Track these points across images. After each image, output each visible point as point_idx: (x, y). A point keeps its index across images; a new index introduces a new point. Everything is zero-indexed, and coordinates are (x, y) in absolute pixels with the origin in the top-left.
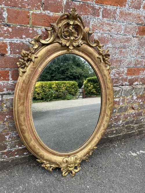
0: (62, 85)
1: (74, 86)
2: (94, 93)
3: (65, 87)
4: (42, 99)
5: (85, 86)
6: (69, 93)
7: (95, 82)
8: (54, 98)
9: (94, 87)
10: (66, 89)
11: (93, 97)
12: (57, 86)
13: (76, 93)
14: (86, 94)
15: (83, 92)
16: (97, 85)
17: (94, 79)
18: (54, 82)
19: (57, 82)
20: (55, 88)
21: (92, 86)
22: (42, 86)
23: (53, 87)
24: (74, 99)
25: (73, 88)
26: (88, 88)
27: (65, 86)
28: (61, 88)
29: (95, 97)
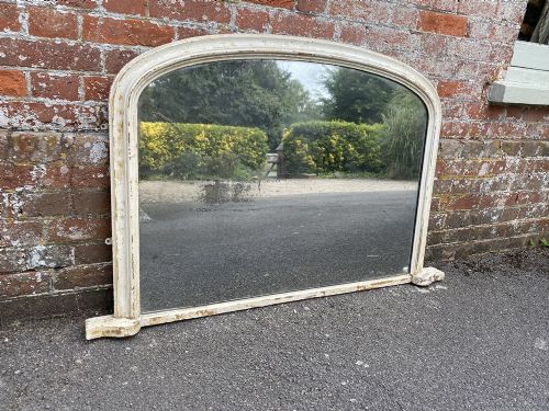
0: (225, 136)
1: (255, 143)
2: (309, 166)
3: (232, 144)
4: (166, 172)
5: (286, 145)
6: (243, 162)
7: (316, 137)
8: (200, 173)
9: (312, 151)
10: (235, 150)
11: (307, 177)
12: (210, 139)
13: (261, 161)
14: (288, 167)
15: (279, 163)
16: (319, 145)
17: (312, 128)
18: (202, 125)
19: (209, 126)
20: (203, 144)
21: (306, 146)
22: (168, 134)
23: (198, 141)
24: (255, 179)
25: (254, 149)
26: (293, 150)
27: (233, 141)
28: (219, 144)
29: (313, 177)
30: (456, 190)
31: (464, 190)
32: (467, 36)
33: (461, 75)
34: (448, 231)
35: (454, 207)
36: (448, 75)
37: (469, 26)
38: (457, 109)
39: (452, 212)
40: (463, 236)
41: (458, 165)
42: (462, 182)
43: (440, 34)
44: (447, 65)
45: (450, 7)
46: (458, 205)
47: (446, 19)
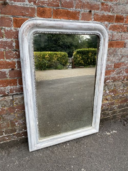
0: (54, 55)
1: (64, 57)
2: (82, 64)
5: (74, 57)
6: (61, 64)
7: (84, 54)
8: (47, 68)
9: (83, 59)
10: (58, 60)
11: (81, 67)
12: (50, 57)
13: (66, 63)
14: (75, 64)
15: (72, 63)
16: (85, 57)
17: (83, 51)
18: (47, 52)
19: (49, 52)
20: (48, 58)
21: (81, 57)
23: (46, 57)
24: (64, 69)
25: (64, 59)
26: (77, 59)
27: (57, 57)
28: (53, 58)
29: (83, 67)
30: (121, 98)
31: (124, 97)
32: (125, 47)
33: (123, 60)
34: (118, 110)
35: (120, 103)
36: (118, 61)
37: (125, 44)
38: (121, 71)
39: (119, 104)
40: (123, 111)
41: (122, 90)
42: (123, 95)
43: (114, 48)
44: (117, 58)
45: (118, 38)
46: (122, 102)
47: (117, 42)
